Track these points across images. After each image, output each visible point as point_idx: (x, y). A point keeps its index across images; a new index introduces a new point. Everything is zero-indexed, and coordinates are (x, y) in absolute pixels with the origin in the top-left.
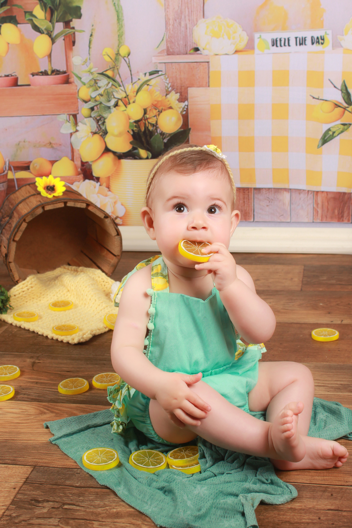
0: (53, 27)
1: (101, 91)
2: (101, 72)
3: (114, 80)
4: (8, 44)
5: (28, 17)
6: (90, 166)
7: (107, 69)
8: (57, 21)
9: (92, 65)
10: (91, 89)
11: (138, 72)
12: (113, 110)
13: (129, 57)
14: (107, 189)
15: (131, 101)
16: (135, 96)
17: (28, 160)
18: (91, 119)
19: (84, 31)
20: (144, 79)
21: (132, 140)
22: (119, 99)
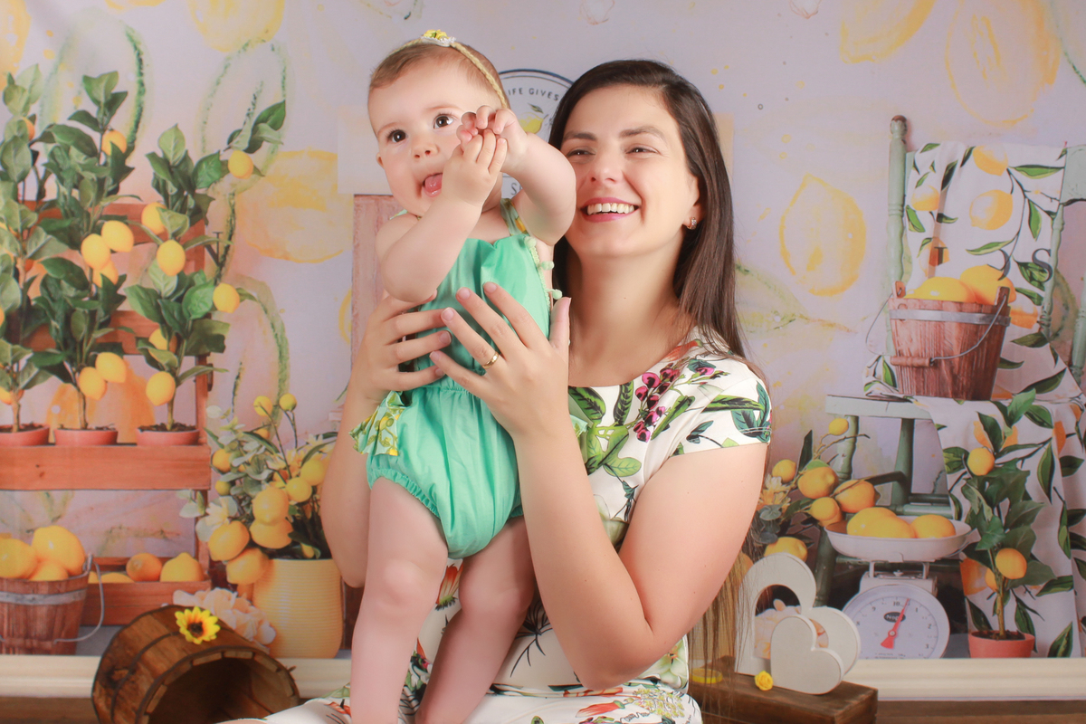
0: (180, 362)
1: (248, 458)
2: (249, 430)
3: (269, 443)
4: (106, 382)
5: (141, 345)
6: (224, 567)
7: (259, 426)
8: (187, 354)
9: (236, 420)
10: (233, 454)
11: (306, 433)
12: (266, 486)
13: (294, 411)
14: (247, 603)
15: (294, 474)
16: (300, 468)
17: (125, 555)
18: (230, 498)
19: (227, 371)
20: (314, 443)
21: (291, 530)
22: (274, 471)
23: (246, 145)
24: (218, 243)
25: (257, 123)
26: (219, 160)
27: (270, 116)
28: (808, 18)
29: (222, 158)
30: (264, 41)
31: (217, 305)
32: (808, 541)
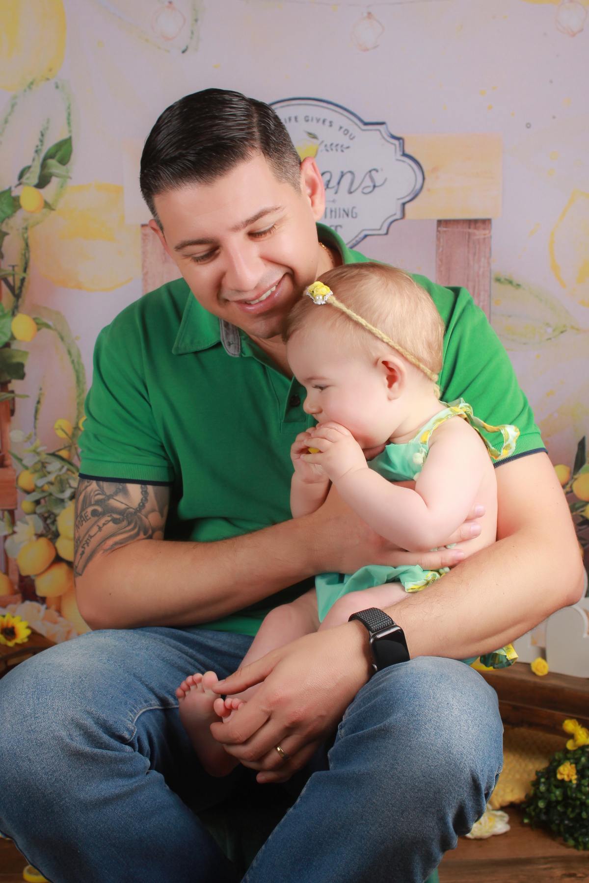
1: (51, 478)
2: (51, 451)
3: (70, 463)
6: (33, 581)
7: (60, 448)
9: (38, 442)
10: (37, 475)
12: (69, 504)
14: (56, 614)
18: (36, 516)
19: (28, 396)
23: (35, 181)
24: (14, 275)
25: (45, 159)
26: (10, 195)
27: (57, 152)
28: (573, 35)
29: (14, 194)
30: (48, 79)
31: (16, 335)
32: (583, 542)
